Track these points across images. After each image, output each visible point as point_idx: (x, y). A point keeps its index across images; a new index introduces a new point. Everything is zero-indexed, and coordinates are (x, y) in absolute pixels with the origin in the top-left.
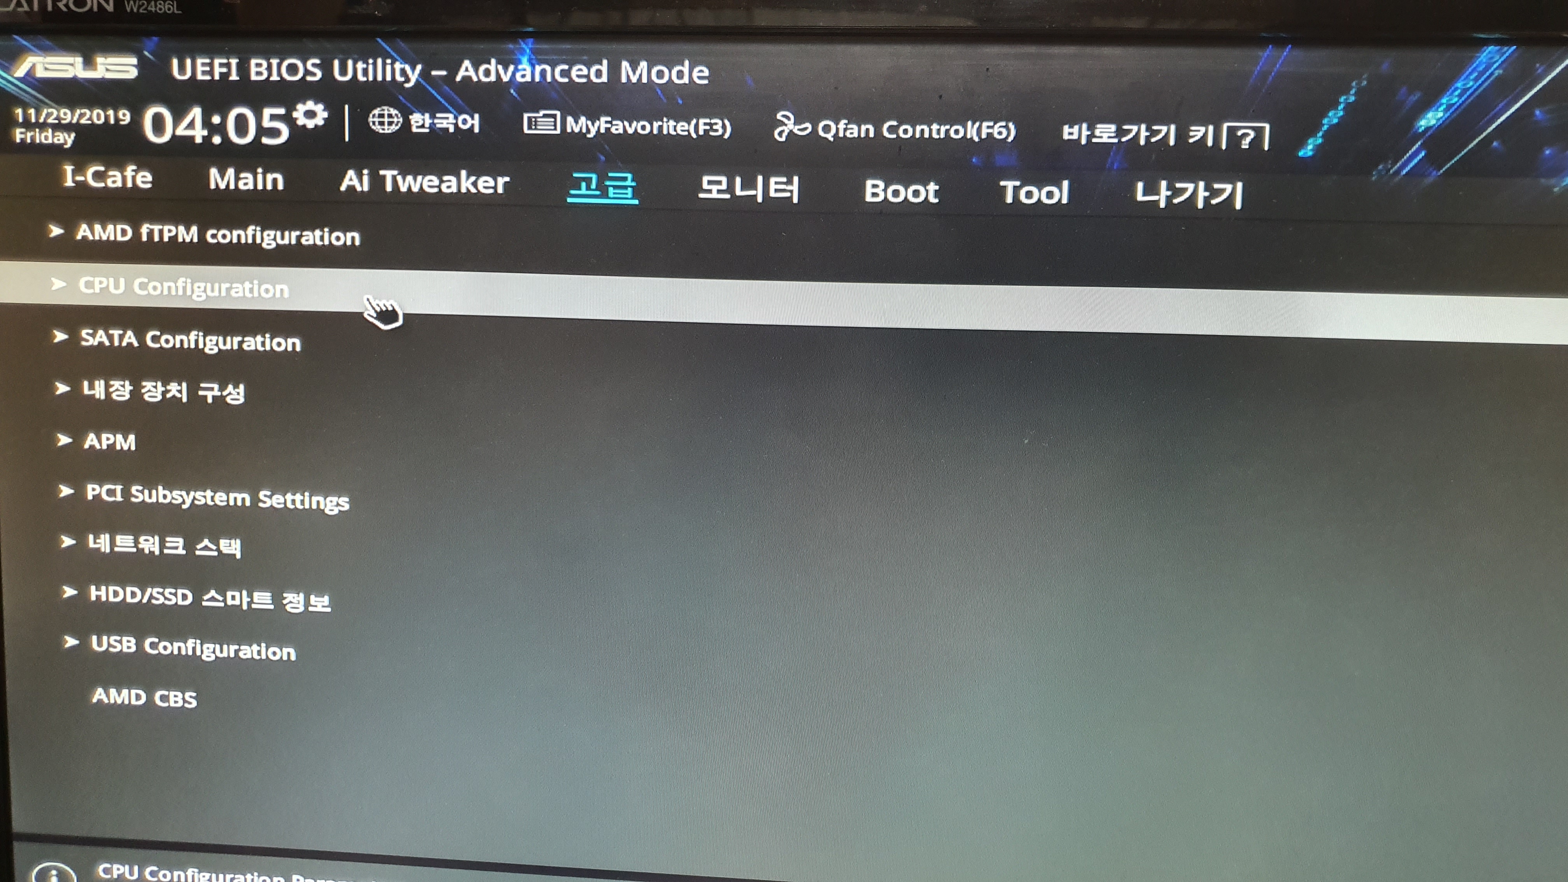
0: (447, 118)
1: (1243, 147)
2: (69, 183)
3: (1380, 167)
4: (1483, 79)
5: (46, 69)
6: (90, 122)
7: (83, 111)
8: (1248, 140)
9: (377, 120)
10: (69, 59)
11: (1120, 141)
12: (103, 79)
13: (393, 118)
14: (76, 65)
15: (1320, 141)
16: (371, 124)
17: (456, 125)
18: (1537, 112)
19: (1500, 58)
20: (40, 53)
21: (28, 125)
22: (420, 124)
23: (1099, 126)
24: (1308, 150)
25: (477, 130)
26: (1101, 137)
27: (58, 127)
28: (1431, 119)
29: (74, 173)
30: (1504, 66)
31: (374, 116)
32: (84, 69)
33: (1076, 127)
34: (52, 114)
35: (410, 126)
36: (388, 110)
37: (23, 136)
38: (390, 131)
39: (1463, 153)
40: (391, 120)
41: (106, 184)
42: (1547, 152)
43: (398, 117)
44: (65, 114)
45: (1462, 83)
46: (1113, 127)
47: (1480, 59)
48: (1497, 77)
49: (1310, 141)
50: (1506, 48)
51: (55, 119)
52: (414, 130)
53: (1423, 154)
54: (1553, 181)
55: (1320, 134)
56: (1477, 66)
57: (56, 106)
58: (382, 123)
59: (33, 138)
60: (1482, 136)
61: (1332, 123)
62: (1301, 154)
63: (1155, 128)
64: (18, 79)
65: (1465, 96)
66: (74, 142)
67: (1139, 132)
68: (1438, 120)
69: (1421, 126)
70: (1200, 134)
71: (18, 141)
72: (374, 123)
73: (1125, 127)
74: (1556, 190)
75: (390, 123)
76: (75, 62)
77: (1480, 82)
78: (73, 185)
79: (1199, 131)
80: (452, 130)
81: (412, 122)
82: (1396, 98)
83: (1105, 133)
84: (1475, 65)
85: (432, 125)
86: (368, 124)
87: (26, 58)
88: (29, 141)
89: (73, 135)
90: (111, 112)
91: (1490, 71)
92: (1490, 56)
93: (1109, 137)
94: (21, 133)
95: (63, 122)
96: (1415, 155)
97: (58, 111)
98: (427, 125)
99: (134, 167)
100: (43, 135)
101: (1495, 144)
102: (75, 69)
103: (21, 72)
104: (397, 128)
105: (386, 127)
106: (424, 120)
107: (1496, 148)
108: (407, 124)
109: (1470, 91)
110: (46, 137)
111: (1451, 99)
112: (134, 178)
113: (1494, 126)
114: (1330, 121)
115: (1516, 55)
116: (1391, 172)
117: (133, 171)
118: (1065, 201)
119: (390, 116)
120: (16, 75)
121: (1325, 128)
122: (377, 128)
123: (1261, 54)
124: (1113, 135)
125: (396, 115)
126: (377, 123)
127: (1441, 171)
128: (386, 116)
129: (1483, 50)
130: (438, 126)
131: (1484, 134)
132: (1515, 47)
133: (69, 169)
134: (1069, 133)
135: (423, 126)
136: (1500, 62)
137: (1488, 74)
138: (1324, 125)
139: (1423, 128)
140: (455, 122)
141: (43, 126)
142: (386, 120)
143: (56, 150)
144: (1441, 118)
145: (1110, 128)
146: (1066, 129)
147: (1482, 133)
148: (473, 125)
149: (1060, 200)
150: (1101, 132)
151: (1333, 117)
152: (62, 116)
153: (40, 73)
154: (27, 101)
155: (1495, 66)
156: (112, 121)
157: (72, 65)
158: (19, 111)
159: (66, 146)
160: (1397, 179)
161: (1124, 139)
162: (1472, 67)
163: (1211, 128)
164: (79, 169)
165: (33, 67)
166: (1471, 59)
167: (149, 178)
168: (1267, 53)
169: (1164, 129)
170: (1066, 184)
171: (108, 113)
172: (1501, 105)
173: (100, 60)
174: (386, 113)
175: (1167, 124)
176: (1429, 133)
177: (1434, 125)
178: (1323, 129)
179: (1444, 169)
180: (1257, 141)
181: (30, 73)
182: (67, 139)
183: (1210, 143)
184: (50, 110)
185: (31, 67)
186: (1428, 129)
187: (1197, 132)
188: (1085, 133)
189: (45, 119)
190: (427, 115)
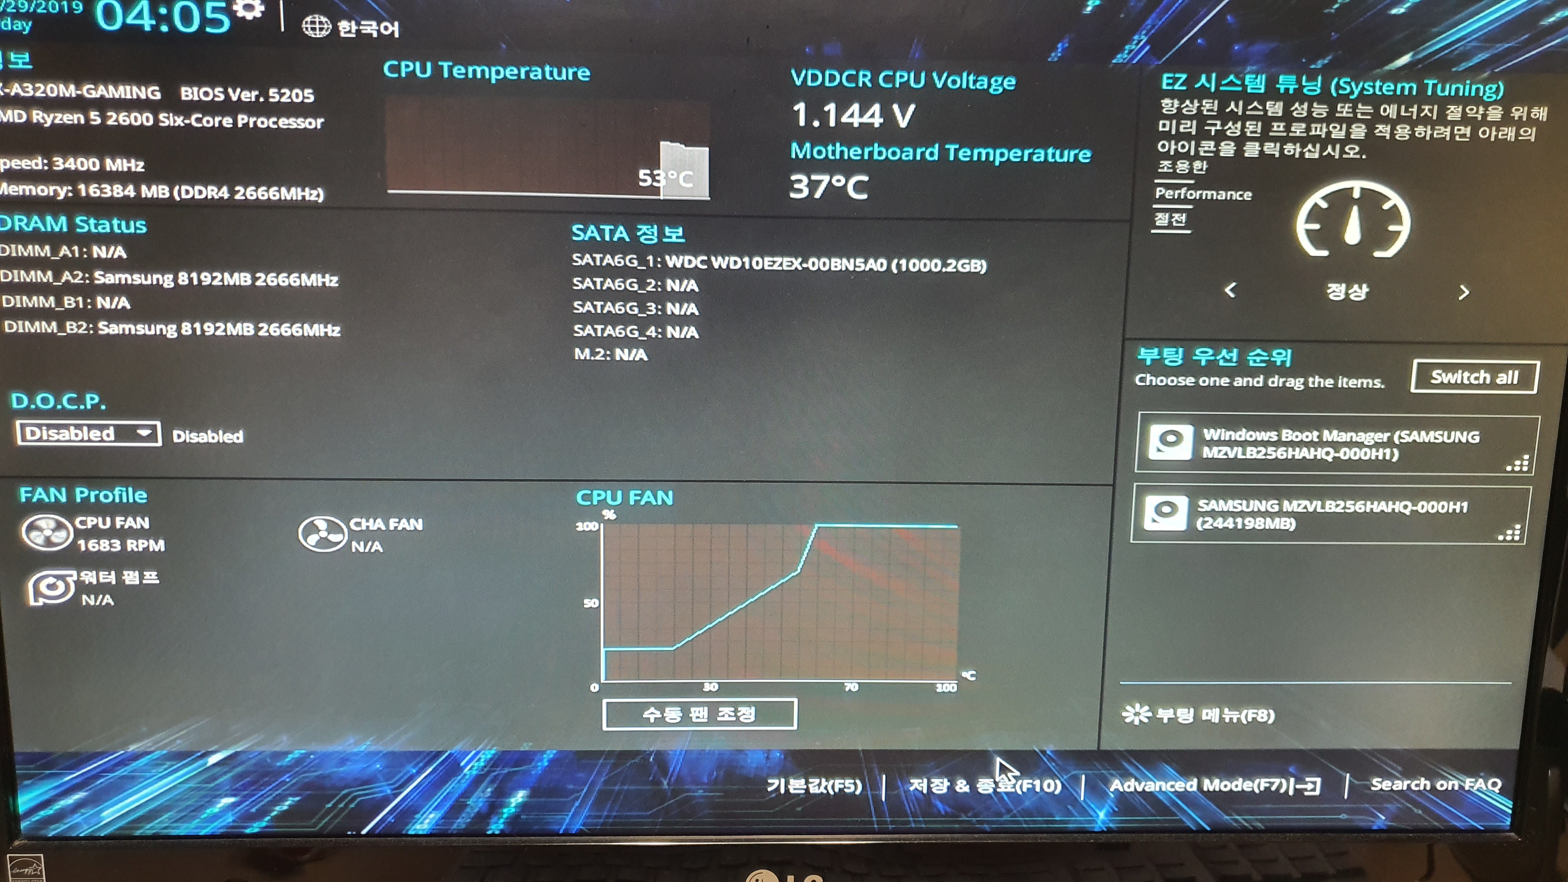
0: (371, 25)
9: (309, 26)
13: (324, 24)
15: (1067, 45)
16: (304, 30)
17: (379, 31)
18: (1229, 17)
22: (348, 29)
25: (397, 35)
31: (306, 23)
35: (339, 32)
36: (319, 18)
38: (321, 36)
40: (321, 26)
42: (1236, 48)
43: (328, 25)
52: (342, 35)
53: (1148, 47)
58: (314, 29)
60: (1190, 37)
72: (307, 28)
75: (321, 29)
80: (375, 35)
81: (340, 29)
85: (358, 31)
86: (302, 29)
96: (1143, 48)
98: (353, 31)
101: (1199, 41)
104: (328, 33)
105: (318, 32)
106: (350, 26)
107: (1200, 46)
108: (335, 30)
113: (1198, 28)
119: (321, 23)
122: (310, 33)
125: (326, 22)
126: (309, 29)
127: (1163, 61)
128: (317, 23)
130: (363, 32)
131: (1192, 35)
135: (350, 32)
140: (377, 28)
142: (317, 26)
143: (15, 36)
147: (1189, 33)
148: (393, 32)
156: (67, 11)
160: (1132, 66)
174: (317, 20)
176: (1153, 31)
182: (25, 26)
190: (353, 23)
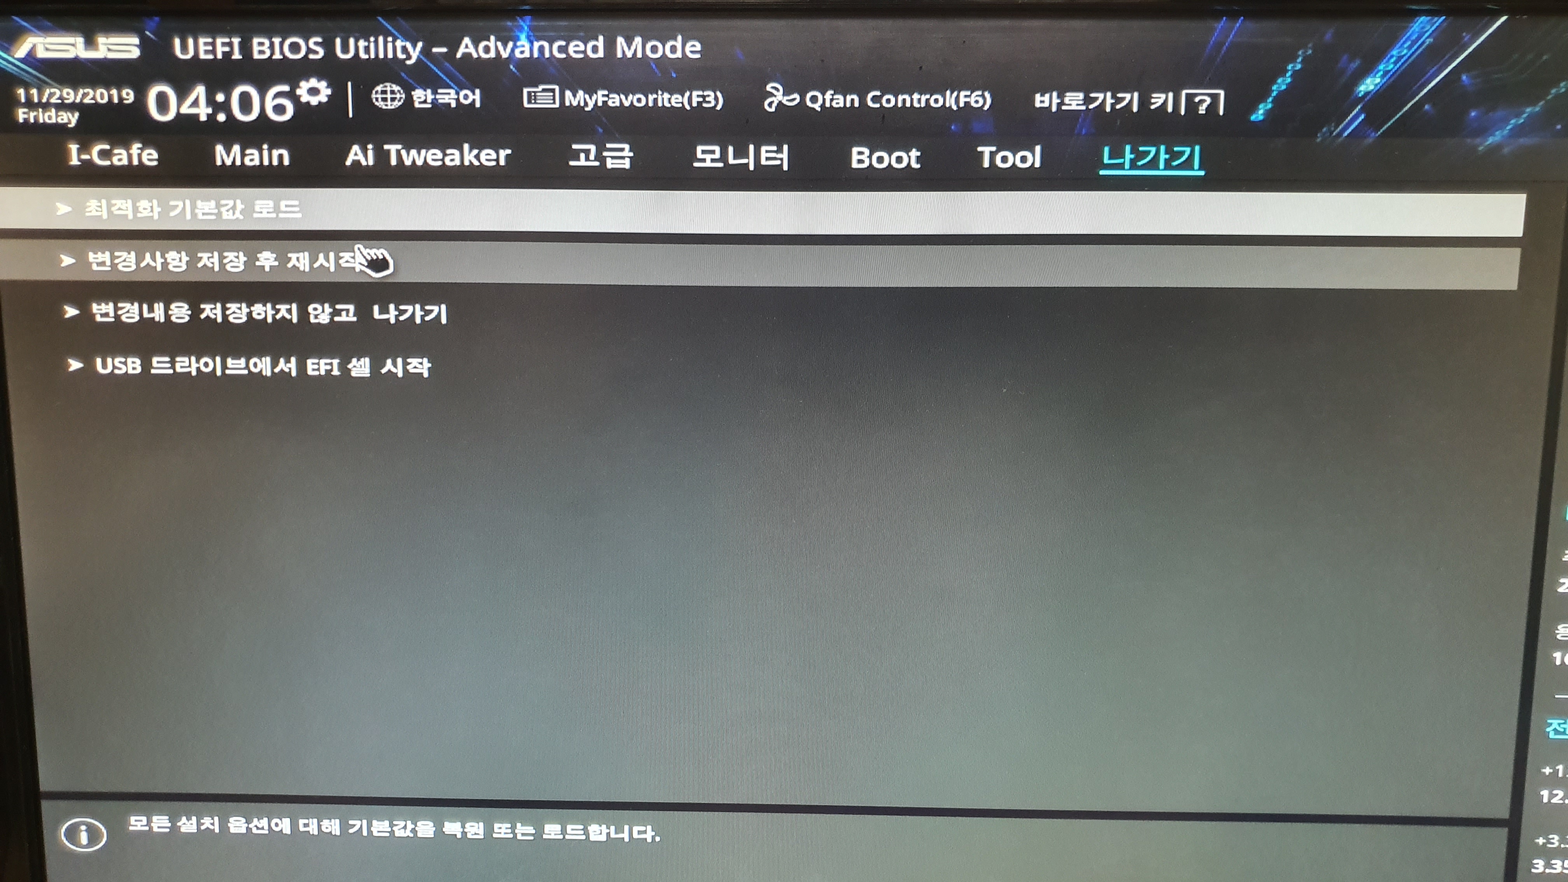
0: (449, 94)
1: (1200, 112)
2: (75, 162)
3: (1324, 130)
4: (1415, 47)
5: (47, 49)
6: (93, 102)
7: (86, 90)
8: (1205, 105)
9: (379, 96)
10: (70, 40)
11: (1087, 108)
12: (105, 59)
13: (396, 94)
14: (78, 45)
15: (1270, 106)
16: (374, 100)
17: (458, 100)
18: (1464, 77)
19: (1431, 27)
20: (41, 34)
21: (30, 104)
22: (423, 99)
23: (1068, 94)
24: (1259, 115)
25: (478, 105)
26: (1070, 105)
27: (62, 106)
28: (1369, 85)
29: (80, 152)
30: (1434, 35)
31: (377, 92)
32: (86, 49)
33: (1047, 96)
34: (54, 93)
35: (412, 102)
36: (391, 87)
37: (26, 116)
38: (393, 107)
39: (1398, 116)
40: (393, 96)
41: (112, 162)
42: (1473, 114)
43: (400, 94)
44: (68, 94)
45: (1397, 51)
46: (1081, 96)
47: (1413, 29)
48: (1429, 45)
49: (1261, 106)
50: (1436, 19)
51: (58, 99)
52: (417, 105)
53: (1362, 117)
54: (1478, 141)
55: (1270, 99)
56: (1411, 35)
57: (59, 87)
58: (384, 100)
59: (36, 118)
60: (1415, 100)
61: (1280, 89)
62: (1253, 118)
63: (1119, 95)
64: (18, 60)
65: (1400, 63)
66: (78, 121)
67: (1104, 99)
68: (1376, 85)
69: (1361, 91)
70: (1161, 101)
71: (21, 121)
72: (377, 99)
73: (1092, 95)
74: (1481, 148)
75: (393, 99)
76: (76, 43)
77: (1413, 50)
78: (79, 163)
79: (1160, 98)
80: (453, 105)
81: (415, 98)
82: (1339, 66)
83: (1074, 101)
84: (1408, 34)
85: (434, 101)
86: (372, 100)
87: (27, 39)
88: (32, 121)
89: (77, 115)
90: (114, 92)
91: (1422, 40)
92: (1421, 25)
93: (1078, 105)
94: (24, 113)
95: (66, 101)
96: (1356, 118)
97: (61, 91)
98: (429, 101)
99: (140, 145)
100: (47, 115)
101: (1427, 107)
102: (76, 48)
103: (21, 52)
104: (400, 103)
105: (389, 103)
106: (426, 95)
107: (1427, 112)
108: (409, 100)
109: (1404, 59)
110: (49, 117)
111: (1387, 65)
112: (140, 156)
113: (1425, 91)
114: (1279, 88)
115: (1445, 24)
116: (1334, 134)
117: (139, 148)
118: (1037, 165)
119: (393, 92)
120: (17, 56)
121: (1274, 94)
122: (380, 104)
123: (1216, 25)
124: (1081, 102)
125: (399, 91)
126: (380, 100)
127: (1379, 133)
128: (389, 92)
129: (1416, 20)
130: (440, 101)
131: (1417, 98)
132: (1444, 17)
133: (74, 148)
134: (1041, 101)
135: (425, 102)
136: (1430, 31)
137: (1420, 42)
138: (1273, 91)
139: (1362, 93)
140: (456, 97)
141: (46, 106)
142: (389, 96)
143: (60, 129)
144: (1379, 83)
145: (1079, 96)
146: (1038, 97)
147: (1415, 97)
148: (474, 100)
149: (1033, 164)
150: (1070, 100)
151: (1281, 84)
152: (65, 95)
153: (41, 54)
154: (29, 81)
155: (1427, 35)
156: (116, 100)
157: (73, 45)
158: (21, 92)
159: (70, 126)
160: (1340, 140)
161: (1091, 107)
162: (1406, 37)
163: (1171, 95)
164: (85, 147)
165: (34, 47)
166: (1406, 29)
167: (155, 155)
168: (1221, 24)
169: (1128, 96)
170: (1038, 149)
171: (111, 93)
172: (1431, 71)
173: (101, 40)
174: (389, 89)
175: (1131, 91)
176: (1368, 98)
177: (1373, 90)
178: (1272, 95)
179: (1381, 131)
180: (1213, 106)
181: (31, 54)
182: (71, 119)
183: (1170, 109)
184: (53, 90)
185: (32, 48)
186: (1367, 93)
187: (1158, 99)
188: (1056, 101)
189: (48, 99)
190: (429, 91)
